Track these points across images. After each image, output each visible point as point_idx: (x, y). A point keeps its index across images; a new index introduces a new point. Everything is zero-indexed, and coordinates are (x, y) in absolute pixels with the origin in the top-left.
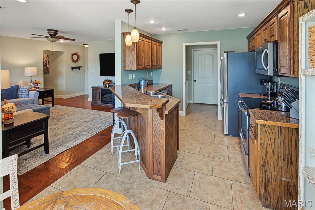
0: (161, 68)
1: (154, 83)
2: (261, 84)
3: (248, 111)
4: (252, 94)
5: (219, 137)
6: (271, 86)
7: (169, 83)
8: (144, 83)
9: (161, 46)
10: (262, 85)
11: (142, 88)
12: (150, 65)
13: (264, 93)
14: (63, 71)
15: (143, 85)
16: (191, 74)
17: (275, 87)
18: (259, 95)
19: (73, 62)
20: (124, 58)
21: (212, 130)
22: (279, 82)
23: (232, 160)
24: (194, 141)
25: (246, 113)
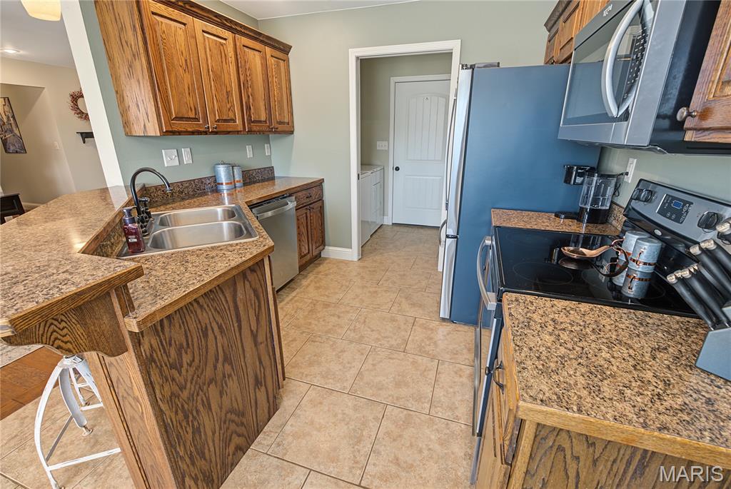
0: (292, 132)
1: (276, 175)
2: (567, 180)
3: (499, 300)
4: (531, 213)
5: (425, 328)
6: (598, 188)
7: (313, 176)
8: (231, 175)
9: (286, 61)
10: (569, 183)
11: (225, 192)
12: (234, 121)
13: (572, 210)
14: (56, 143)
15: (227, 184)
16: (387, 152)
17: (610, 191)
18: (553, 216)
19: (79, 117)
20: (117, 92)
21: (413, 305)
22: (627, 174)
23: (440, 415)
24: (351, 342)
25: (492, 305)
